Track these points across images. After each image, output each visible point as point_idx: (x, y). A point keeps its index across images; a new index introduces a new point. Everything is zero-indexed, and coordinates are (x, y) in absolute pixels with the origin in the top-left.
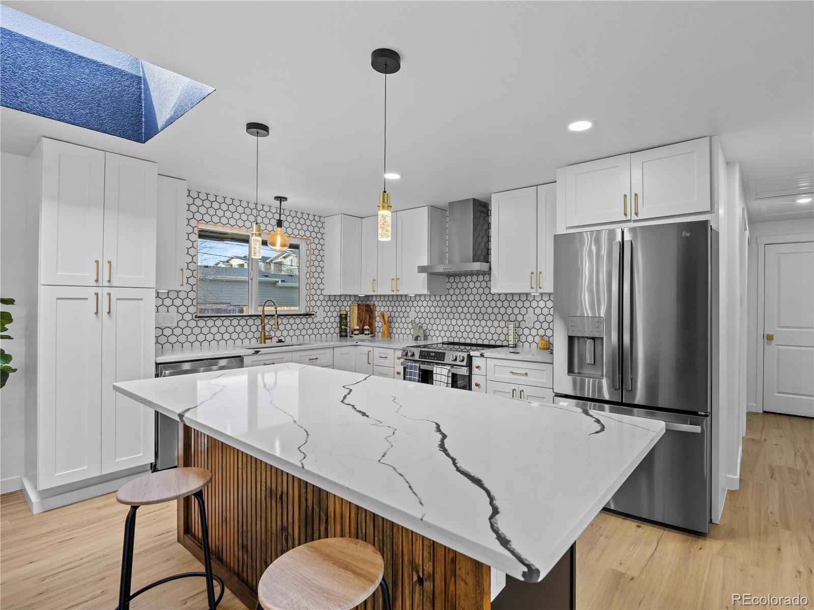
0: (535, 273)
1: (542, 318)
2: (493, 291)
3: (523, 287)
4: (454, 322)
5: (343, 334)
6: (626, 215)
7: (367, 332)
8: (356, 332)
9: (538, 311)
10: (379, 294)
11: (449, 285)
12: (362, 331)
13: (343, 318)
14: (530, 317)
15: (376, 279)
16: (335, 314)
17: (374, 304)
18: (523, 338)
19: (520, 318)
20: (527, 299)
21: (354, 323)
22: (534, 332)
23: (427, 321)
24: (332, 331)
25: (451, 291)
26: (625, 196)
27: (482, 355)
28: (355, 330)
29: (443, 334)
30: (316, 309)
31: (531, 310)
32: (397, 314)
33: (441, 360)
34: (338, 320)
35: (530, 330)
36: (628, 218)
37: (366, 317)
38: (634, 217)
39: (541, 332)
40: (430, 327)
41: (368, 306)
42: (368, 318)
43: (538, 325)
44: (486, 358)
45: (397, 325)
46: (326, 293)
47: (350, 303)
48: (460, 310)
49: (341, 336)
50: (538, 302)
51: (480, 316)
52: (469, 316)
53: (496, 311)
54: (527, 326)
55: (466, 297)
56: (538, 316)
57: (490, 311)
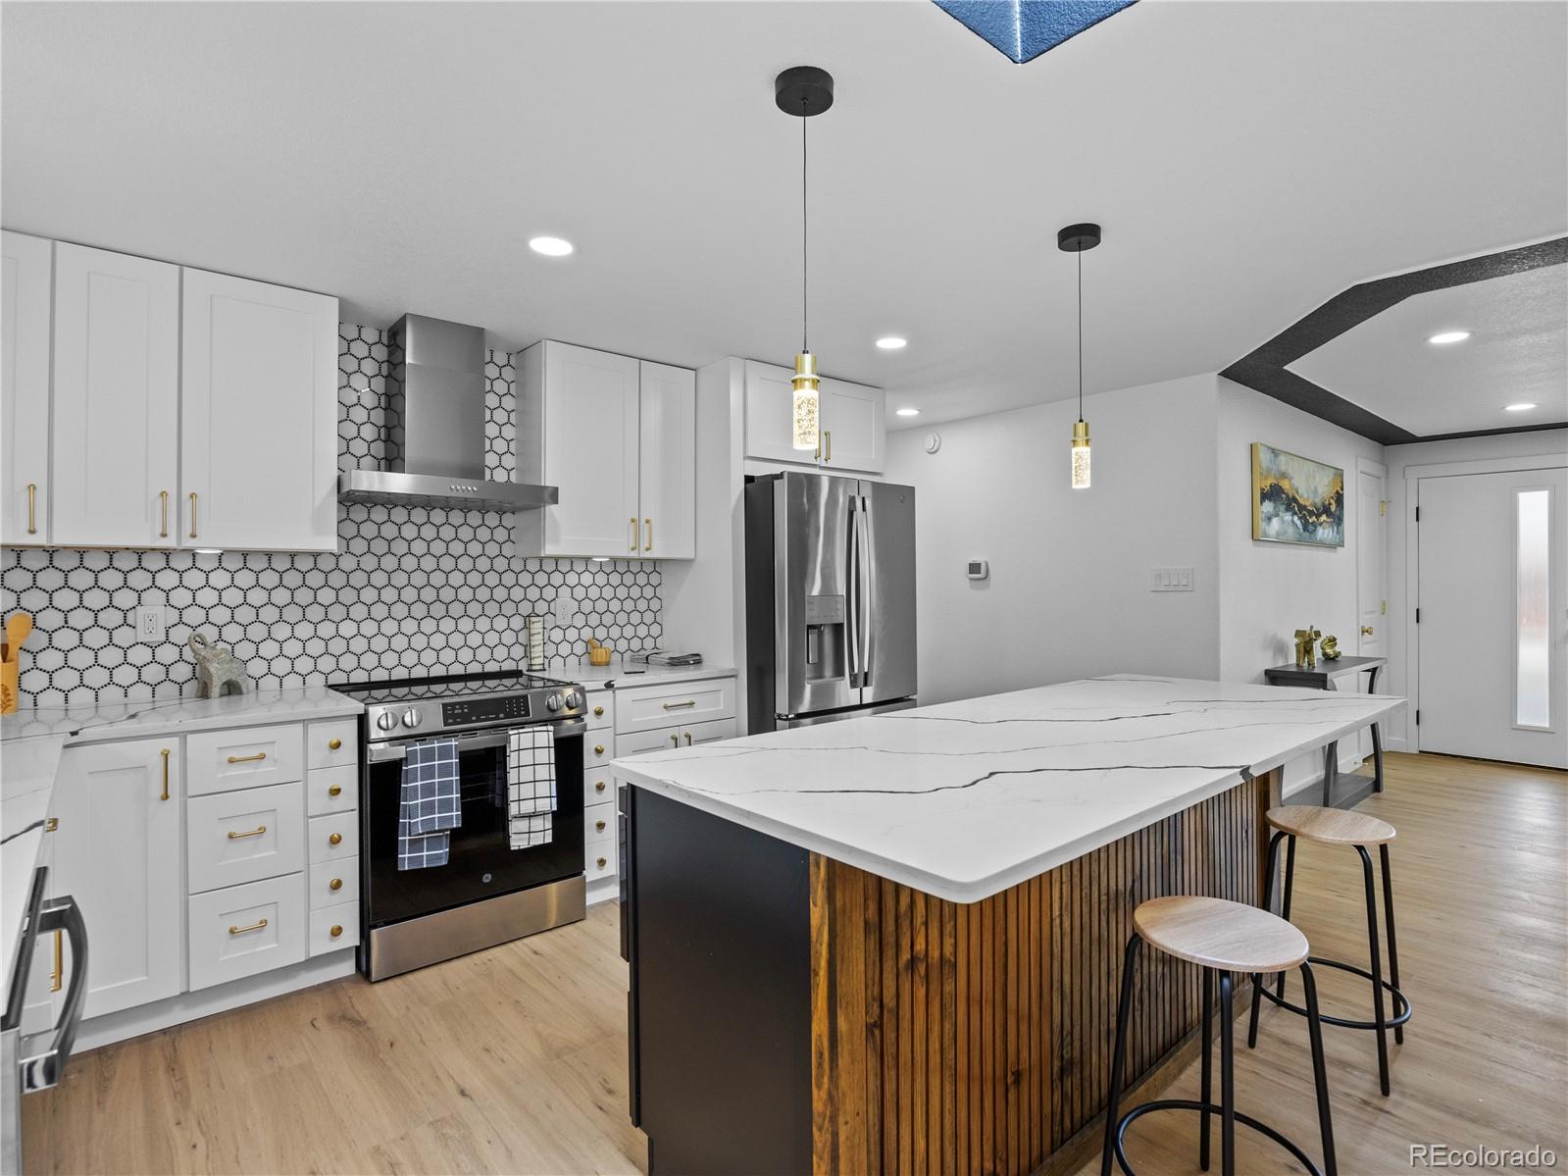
1: (587, 606)
9: (580, 593)
14: (565, 603)
15: (42, 485)
18: (550, 650)
19: (540, 608)
20: (557, 570)
22: (572, 634)
27: (609, 686)
31: (564, 592)
35: (564, 630)
39: (587, 634)
43: (579, 621)
44: (615, 689)
50: (579, 574)
51: (438, 610)
52: (399, 610)
53: (483, 594)
54: (558, 624)
55: (389, 563)
56: (580, 602)
57: (465, 594)
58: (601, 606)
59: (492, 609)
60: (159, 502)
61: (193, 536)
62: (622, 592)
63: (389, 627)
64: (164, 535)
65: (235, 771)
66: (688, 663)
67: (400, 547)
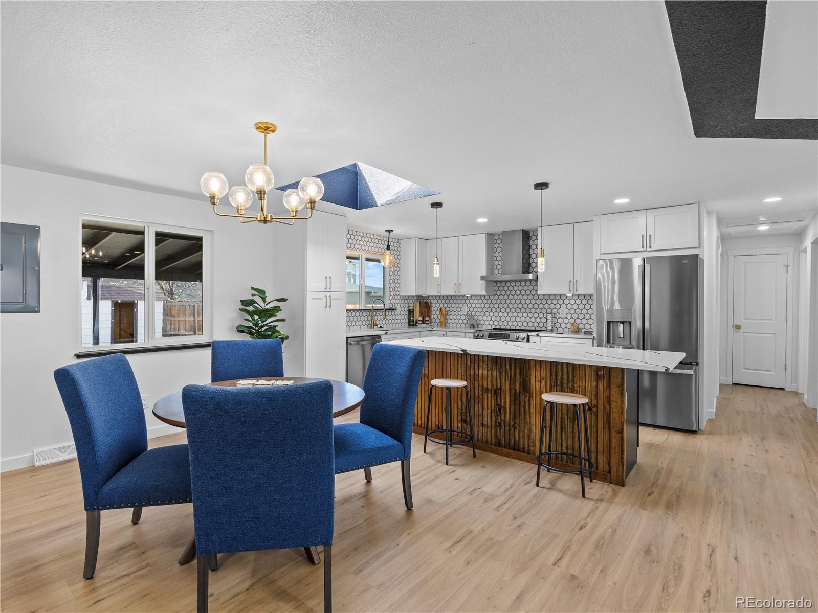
0: (572, 281)
1: (572, 311)
2: (539, 293)
3: (564, 290)
4: (501, 314)
5: (412, 323)
6: (643, 247)
7: (428, 322)
8: (420, 322)
9: (569, 306)
10: (443, 294)
11: (496, 289)
12: (423, 322)
13: (411, 312)
14: (563, 311)
15: (440, 284)
16: (406, 309)
17: (431, 302)
18: (558, 325)
19: (555, 311)
20: (561, 298)
21: (417, 316)
22: (566, 321)
23: (478, 314)
24: (404, 321)
25: (499, 293)
26: (643, 236)
27: (538, 335)
28: (419, 320)
29: (491, 323)
30: (396, 305)
31: (564, 306)
32: (451, 309)
34: (407, 313)
35: (563, 319)
36: (645, 249)
37: (425, 312)
38: (649, 249)
39: (572, 321)
40: (480, 318)
41: (426, 303)
42: (426, 312)
43: (569, 316)
44: (541, 337)
45: (451, 317)
46: (401, 294)
47: (414, 301)
48: (506, 306)
49: (409, 325)
50: (569, 300)
51: (523, 310)
52: (513, 310)
53: (536, 306)
54: (561, 317)
55: (511, 297)
56: (569, 310)
57: (530, 306)
58: (578, 311)
59: (538, 311)
63: (510, 315)
67: (513, 293)
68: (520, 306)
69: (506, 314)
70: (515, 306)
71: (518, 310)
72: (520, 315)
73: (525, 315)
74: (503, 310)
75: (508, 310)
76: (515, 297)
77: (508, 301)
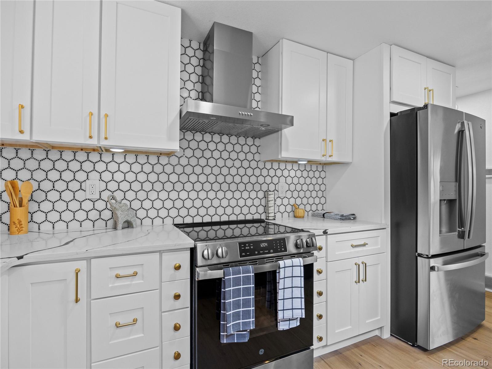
1: (292, 187)
9: (289, 180)
14: (283, 186)
20: (279, 168)
22: (286, 201)
27: (325, 233)
31: (282, 179)
33: (281, 251)
35: (282, 199)
39: (292, 201)
43: (289, 194)
44: (327, 235)
50: (289, 171)
51: (225, 187)
52: (207, 186)
53: (245, 179)
54: (279, 196)
56: (289, 185)
57: (237, 179)
58: (299, 187)
59: (249, 187)
60: (88, 119)
61: (106, 138)
62: (308, 181)
64: (91, 137)
65: (120, 283)
66: (350, 219)
67: (208, 154)
68: (221, 179)
69: (193, 195)
70: (212, 179)
71: (216, 187)
72: (220, 195)
73: (229, 195)
74: (188, 186)
75: (198, 186)
76: (212, 162)
77: (198, 170)
